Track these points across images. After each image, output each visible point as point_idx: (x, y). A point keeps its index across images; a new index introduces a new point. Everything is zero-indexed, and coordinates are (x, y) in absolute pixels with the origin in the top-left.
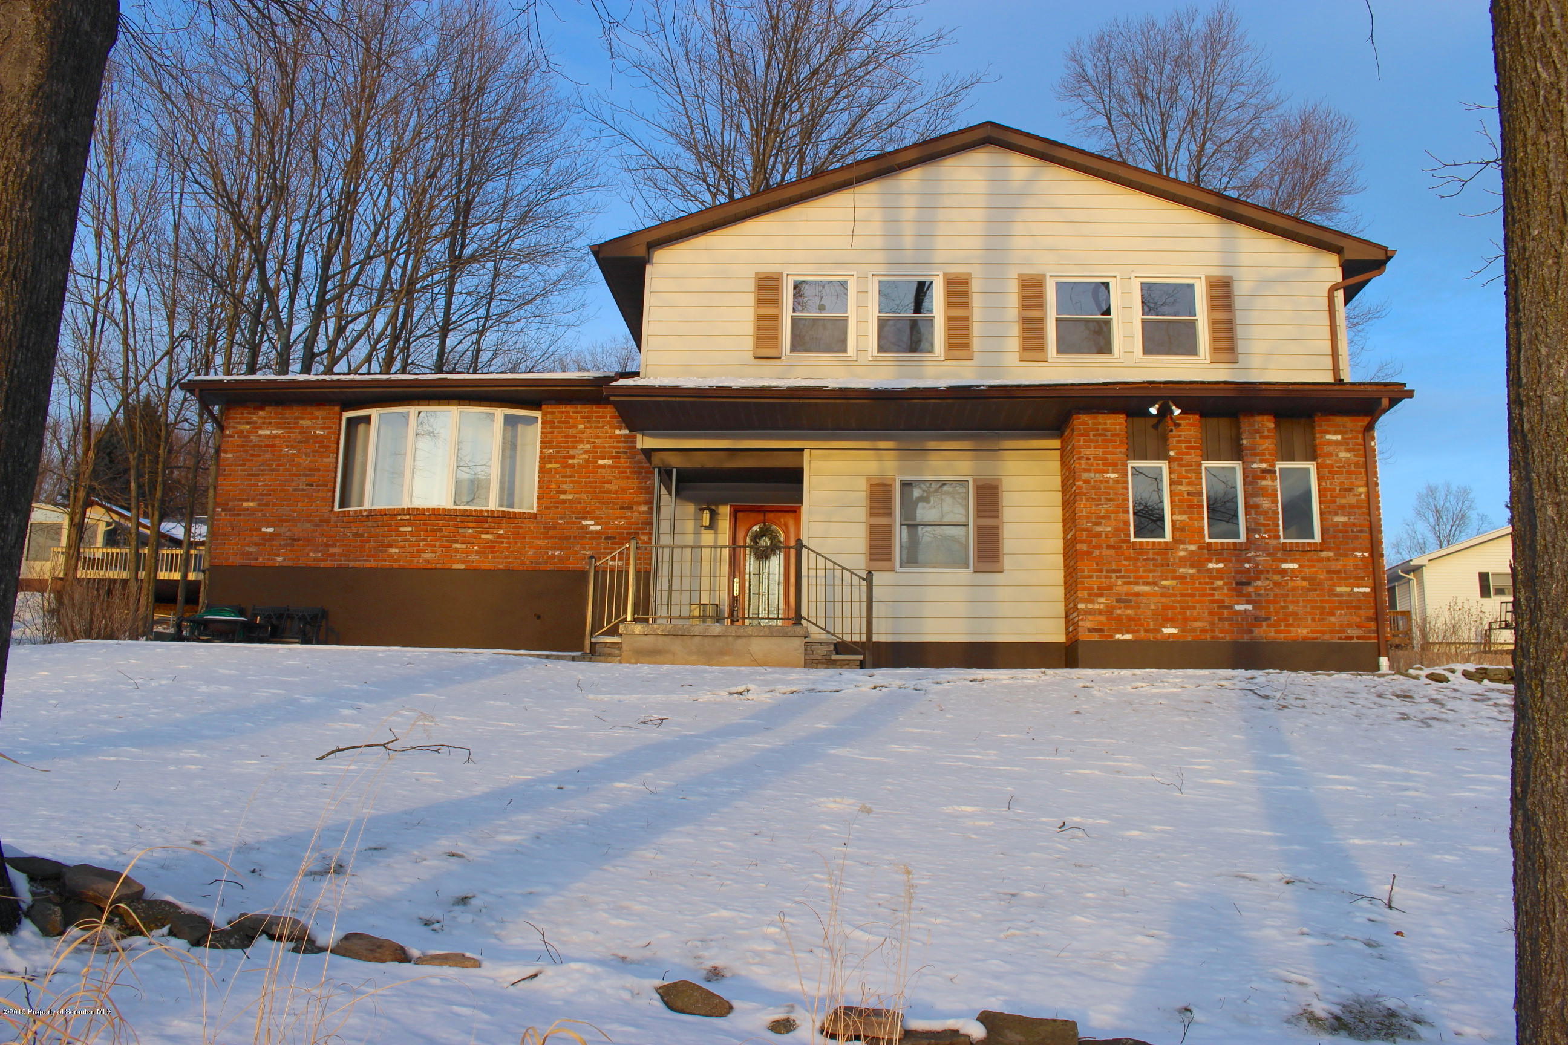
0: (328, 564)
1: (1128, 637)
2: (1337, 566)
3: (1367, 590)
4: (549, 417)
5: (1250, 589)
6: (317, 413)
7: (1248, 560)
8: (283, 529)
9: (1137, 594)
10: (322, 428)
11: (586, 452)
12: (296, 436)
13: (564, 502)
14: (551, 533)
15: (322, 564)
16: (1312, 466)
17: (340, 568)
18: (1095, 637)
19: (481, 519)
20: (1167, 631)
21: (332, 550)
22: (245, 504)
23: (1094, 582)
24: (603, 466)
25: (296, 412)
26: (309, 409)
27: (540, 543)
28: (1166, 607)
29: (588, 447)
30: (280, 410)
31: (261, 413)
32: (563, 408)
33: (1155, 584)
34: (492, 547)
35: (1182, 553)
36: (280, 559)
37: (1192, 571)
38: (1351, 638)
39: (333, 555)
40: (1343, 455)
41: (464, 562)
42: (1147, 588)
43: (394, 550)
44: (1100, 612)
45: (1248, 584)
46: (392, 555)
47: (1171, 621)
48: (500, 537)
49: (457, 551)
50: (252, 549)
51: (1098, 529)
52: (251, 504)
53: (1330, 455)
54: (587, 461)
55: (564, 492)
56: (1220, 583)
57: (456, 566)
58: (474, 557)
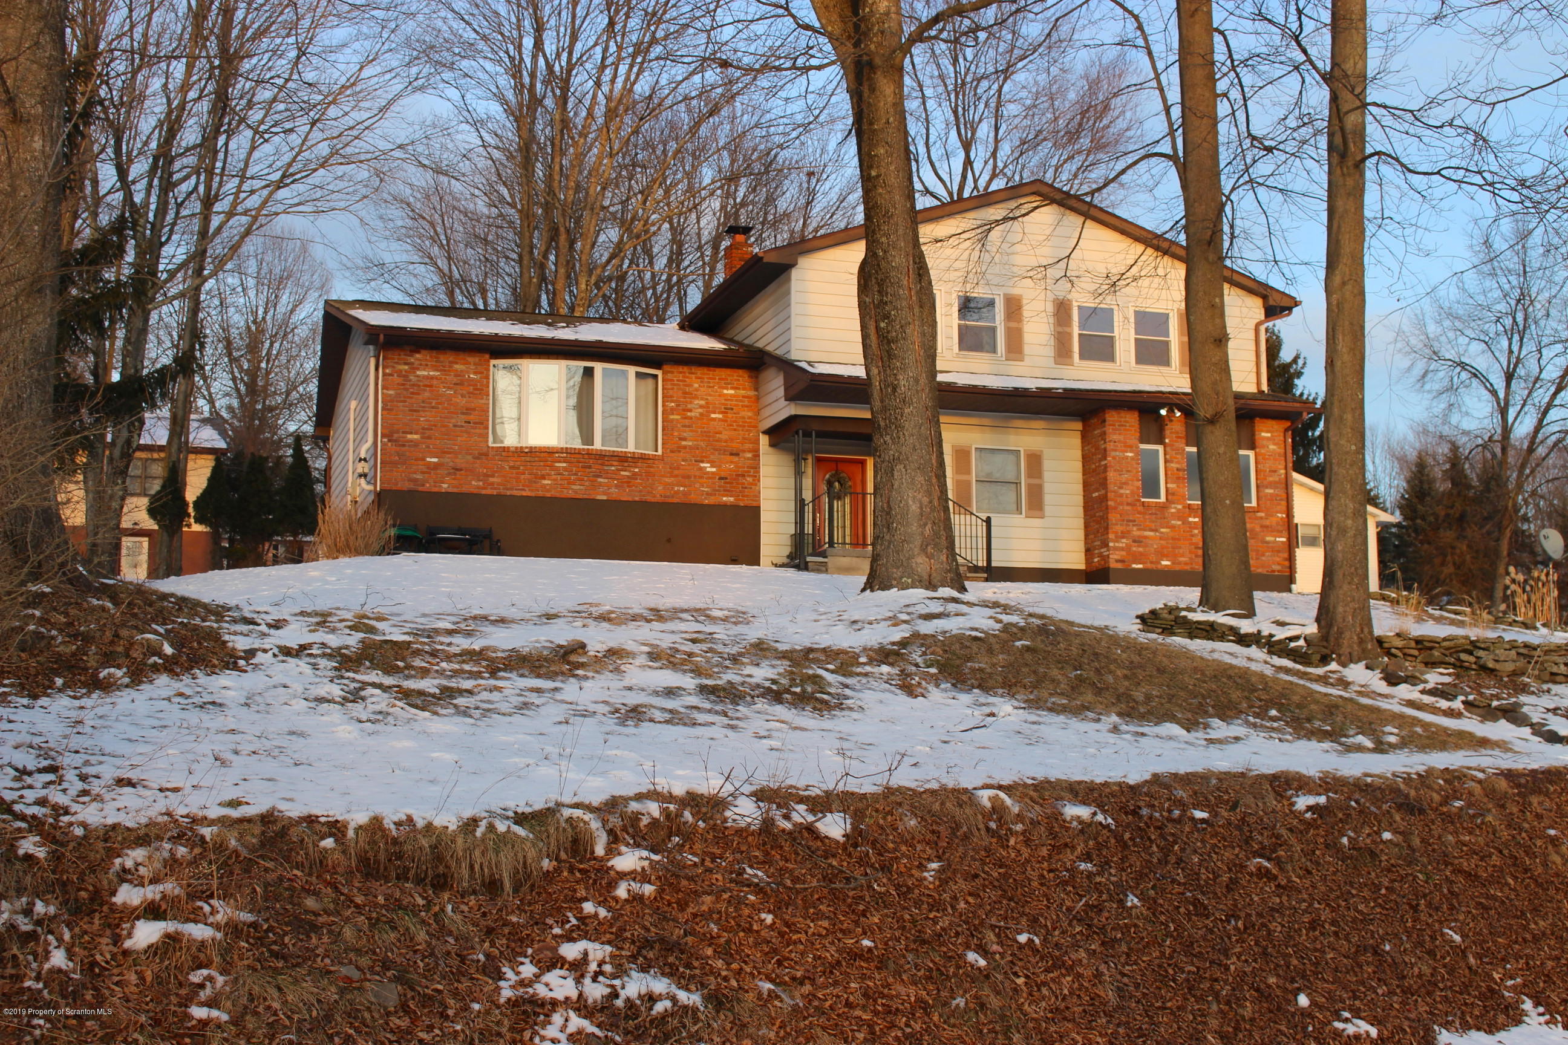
0: (488, 491)
1: (1140, 566)
2: (1267, 523)
3: (1285, 540)
4: (669, 376)
6: (471, 359)
8: (446, 460)
9: (1146, 537)
10: (475, 373)
11: (701, 407)
12: (451, 378)
13: (685, 447)
14: (676, 472)
15: (484, 492)
16: (1251, 454)
17: (499, 496)
18: (1119, 566)
19: (624, 459)
20: (1165, 563)
21: (491, 480)
22: (409, 436)
23: (1119, 528)
24: (714, 419)
25: (449, 357)
26: (462, 356)
27: (667, 480)
28: (1163, 547)
29: (703, 402)
30: (434, 353)
31: (418, 356)
32: (681, 369)
33: (1156, 530)
34: (628, 482)
35: (1173, 510)
36: (445, 486)
37: (1179, 523)
38: (1274, 571)
39: (492, 484)
40: (1272, 447)
41: (604, 493)
42: (1151, 534)
43: (546, 482)
44: (1122, 549)
46: (544, 486)
47: (1166, 556)
48: (635, 474)
49: (600, 484)
50: (419, 476)
51: (1123, 491)
52: (416, 437)
53: (1263, 447)
54: (701, 414)
55: (685, 439)
56: (1196, 531)
57: (599, 497)
58: (613, 490)
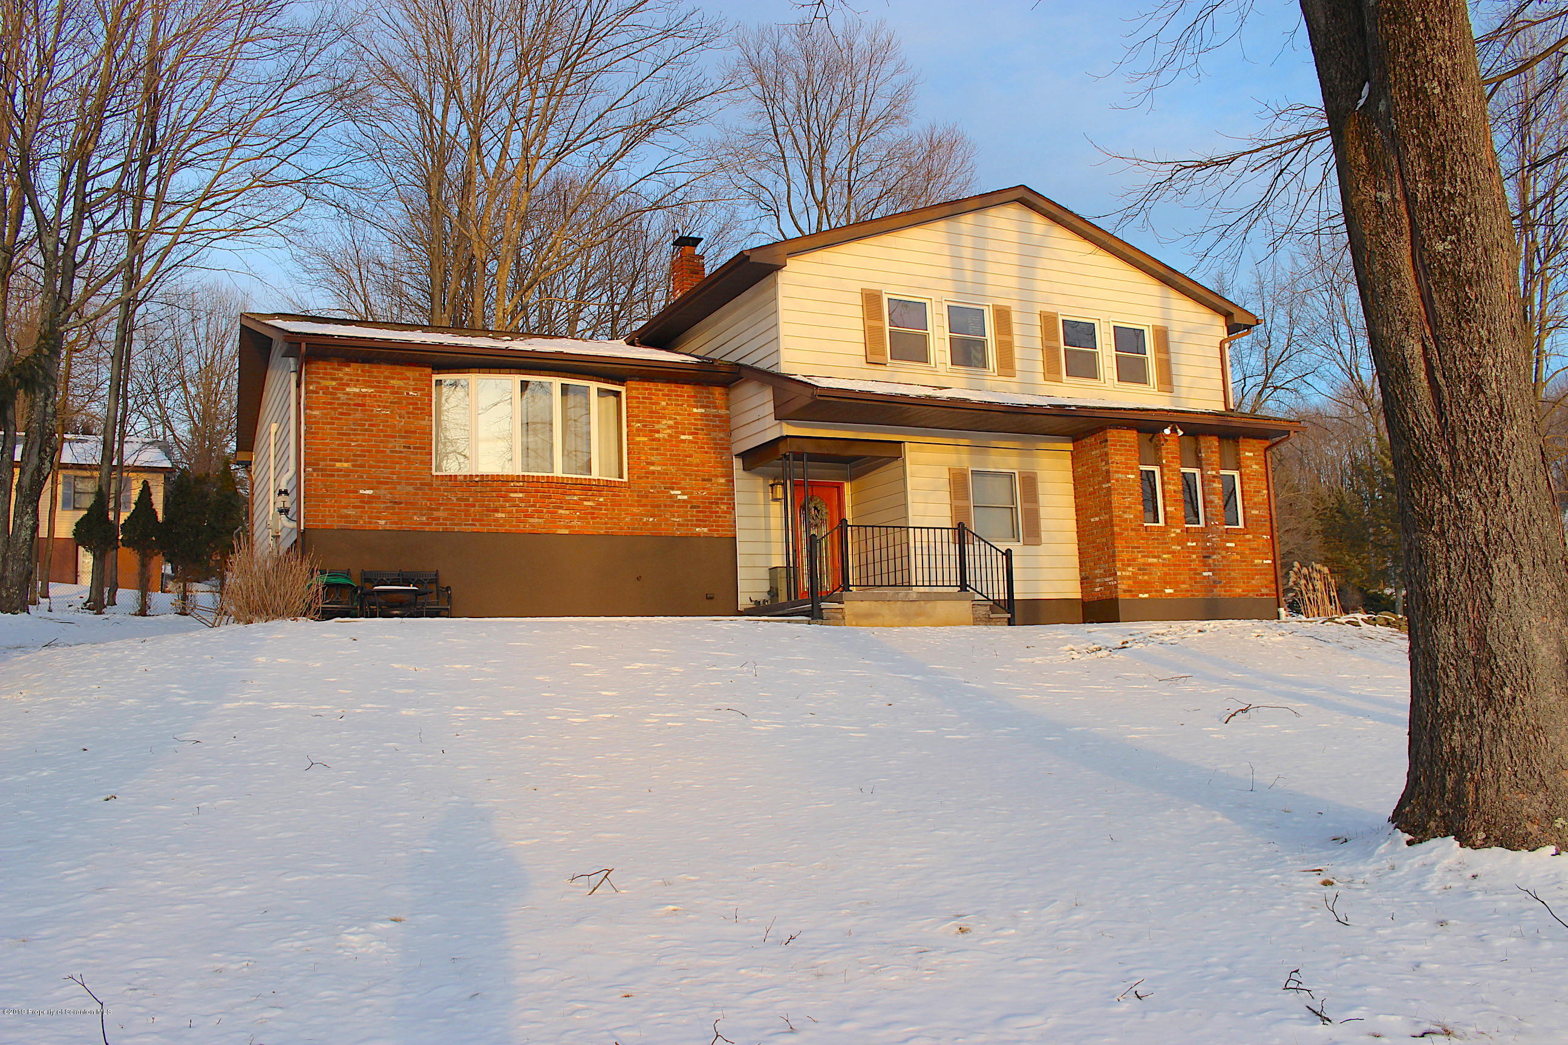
0: (434, 527)
1: (1146, 596)
2: (1254, 545)
3: (1270, 562)
4: (634, 393)
5: (1211, 561)
6: (409, 374)
7: (1208, 540)
8: (382, 492)
9: (1150, 564)
10: (414, 390)
11: (670, 427)
12: (387, 395)
13: (653, 473)
14: (644, 501)
15: (427, 528)
16: (1236, 474)
17: (445, 531)
18: (1128, 596)
19: (588, 487)
20: (1168, 591)
21: (436, 514)
22: (338, 465)
23: (1125, 556)
24: (684, 441)
25: (385, 370)
26: (398, 369)
27: (635, 510)
28: (1166, 574)
29: (671, 422)
30: (367, 366)
31: (347, 369)
32: (646, 385)
33: (1159, 557)
34: (592, 514)
35: (1173, 535)
36: (382, 522)
37: (1179, 548)
38: (1262, 595)
39: (438, 519)
40: (1255, 467)
41: (567, 527)
42: (1155, 560)
43: (500, 515)
44: (1129, 578)
45: (1209, 557)
46: (497, 520)
47: (1167, 584)
48: (600, 504)
49: (561, 516)
50: (351, 512)
51: (1126, 516)
52: (346, 465)
53: (1248, 467)
54: (670, 435)
55: (653, 464)
56: (1194, 556)
57: (560, 531)
58: (575, 523)
